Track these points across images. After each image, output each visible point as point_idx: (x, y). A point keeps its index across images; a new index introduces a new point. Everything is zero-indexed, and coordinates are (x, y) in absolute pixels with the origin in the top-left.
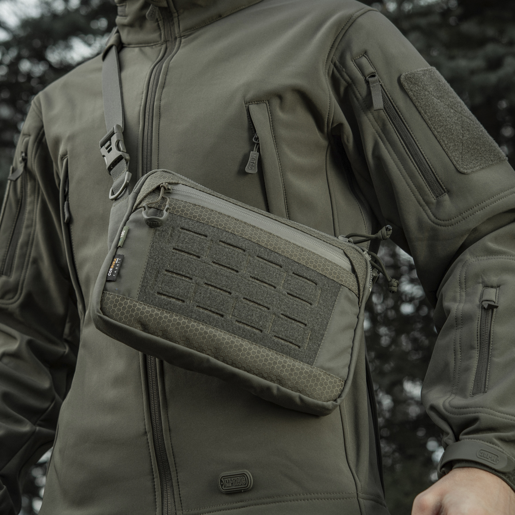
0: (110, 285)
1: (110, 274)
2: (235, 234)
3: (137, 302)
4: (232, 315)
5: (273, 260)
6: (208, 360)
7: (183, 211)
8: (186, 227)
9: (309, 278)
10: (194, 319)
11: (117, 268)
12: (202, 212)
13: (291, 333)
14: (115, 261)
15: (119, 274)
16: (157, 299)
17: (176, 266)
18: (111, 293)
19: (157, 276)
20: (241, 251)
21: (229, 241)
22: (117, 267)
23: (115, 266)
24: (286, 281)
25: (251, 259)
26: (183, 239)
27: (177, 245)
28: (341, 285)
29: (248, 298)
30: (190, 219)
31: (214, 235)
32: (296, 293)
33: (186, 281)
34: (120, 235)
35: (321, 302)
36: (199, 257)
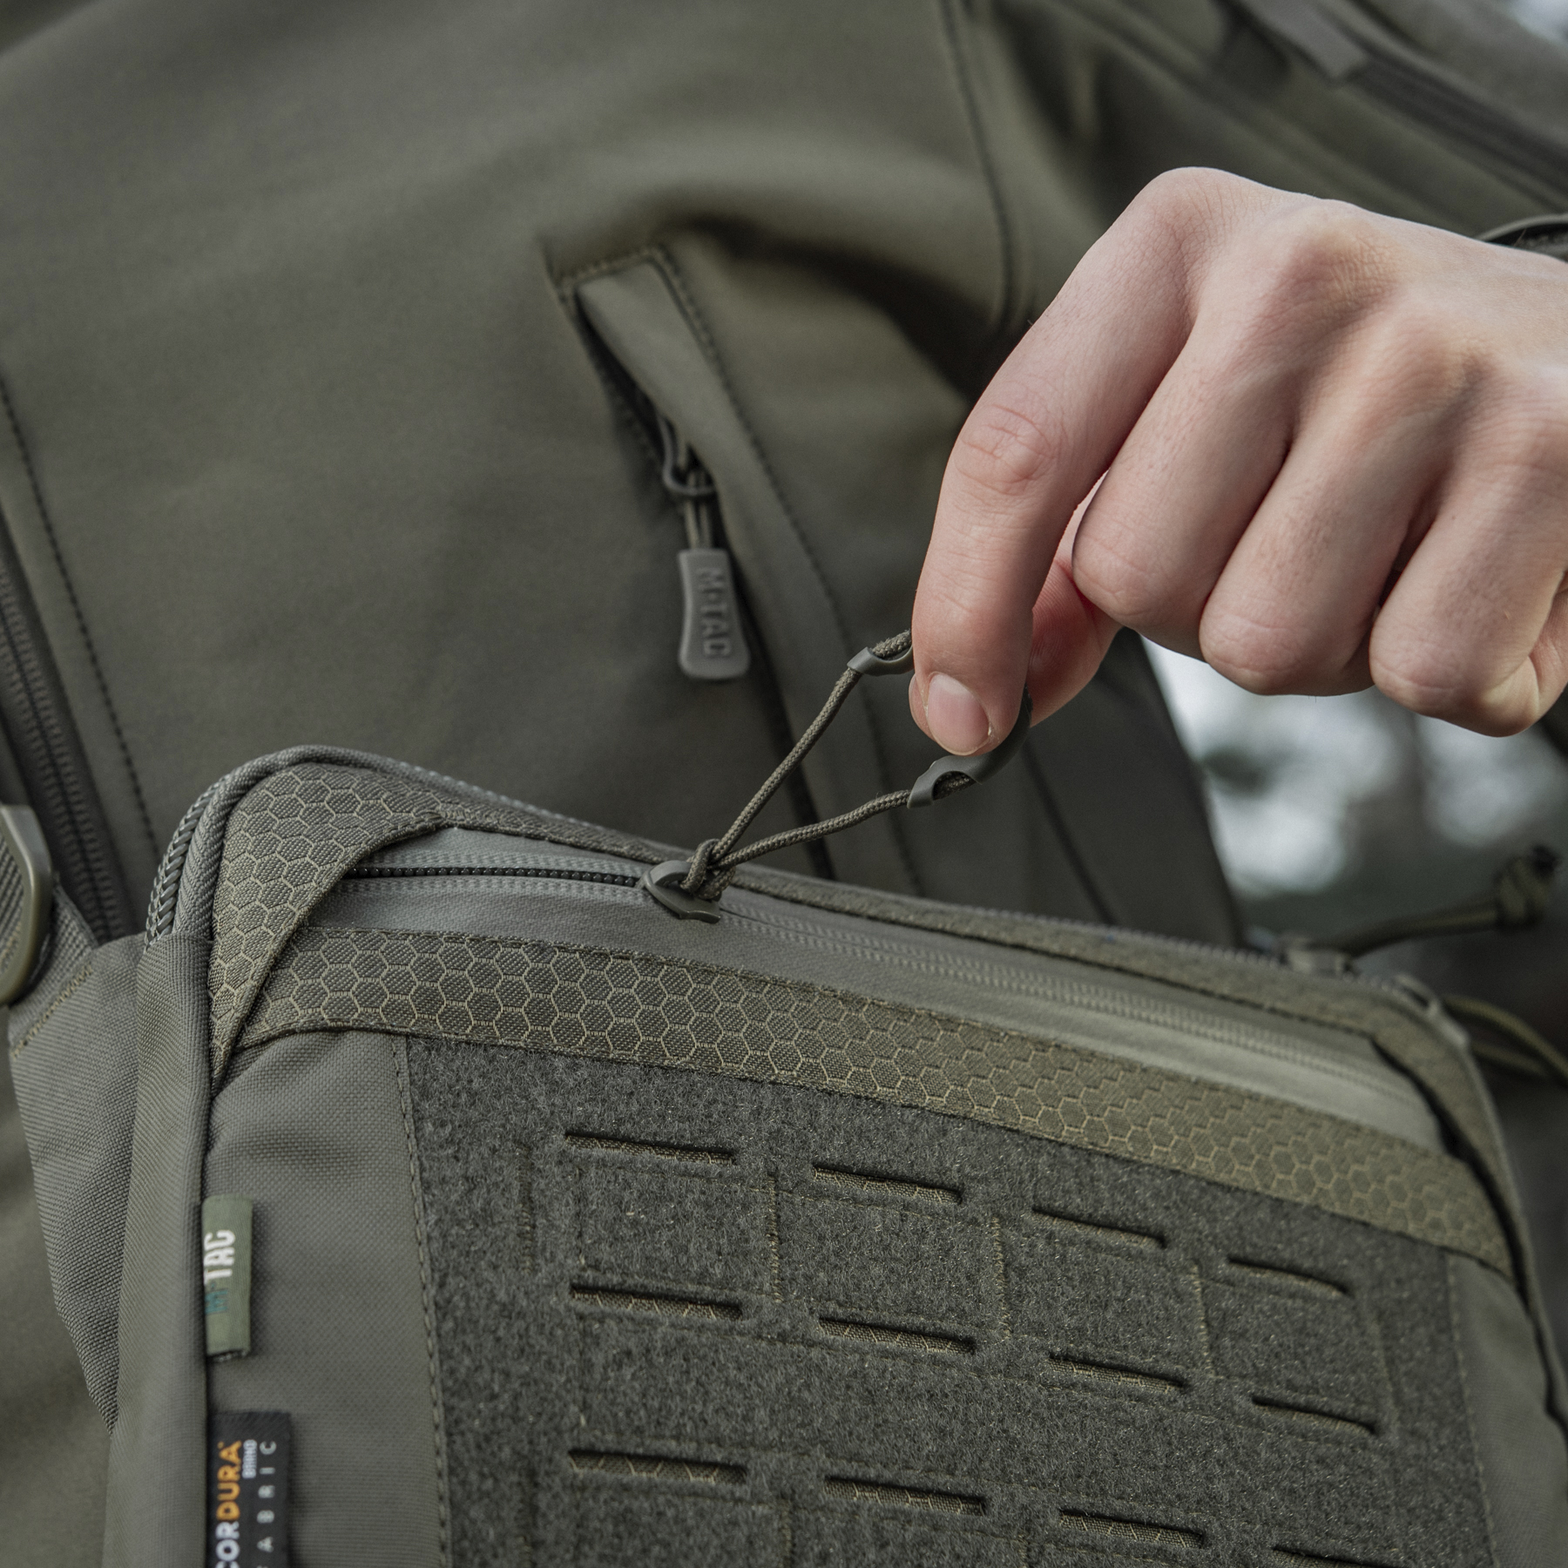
1: (234, 1566)
2: (881, 1104)
5: (1117, 1211)
7: (540, 1014)
8: (602, 1118)
11: (266, 1517)
12: (651, 995)
14: (232, 1465)
15: (294, 1560)
17: (628, 1412)
19: (534, 1510)
20: (940, 1200)
21: (867, 1156)
22: (266, 1504)
23: (249, 1502)
24: (1218, 1327)
25: (1013, 1236)
26: (609, 1213)
27: (586, 1258)
28: (1445, 1250)
29: (1083, 1501)
30: (599, 1059)
31: (776, 1135)
32: (1291, 1385)
33: (714, 1495)
34: (200, 1269)
35: (1409, 1393)
36: (733, 1309)
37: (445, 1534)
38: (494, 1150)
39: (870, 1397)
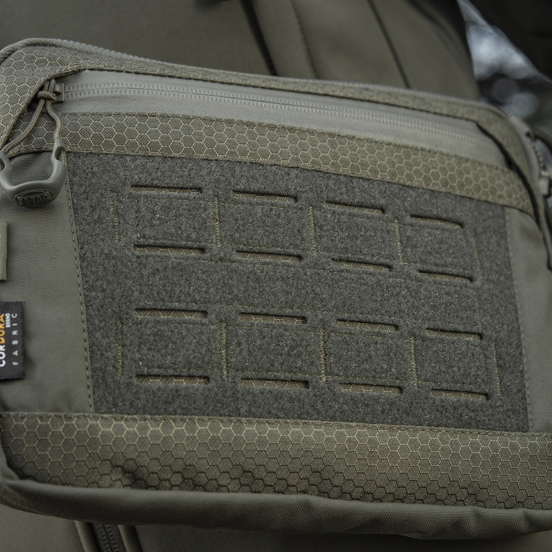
0: (11, 393)
1: (4, 362)
2: (262, 165)
3: (96, 418)
4: (327, 373)
5: (363, 200)
6: (308, 507)
7: (120, 140)
8: (144, 178)
9: (444, 216)
10: (247, 416)
11: (15, 342)
12: (165, 129)
13: (462, 371)
14: (2, 323)
15: (25, 358)
16: (142, 396)
17: (158, 293)
18: (21, 414)
19: (122, 333)
20: (287, 202)
21: (255, 186)
22: (15, 338)
23: (9, 337)
24: (407, 242)
25: (318, 213)
26: (149, 216)
27: (140, 234)
28: (503, 206)
29: (346, 316)
30: (144, 156)
31: (217, 181)
32: (436, 265)
33: (194, 323)
35: (487, 264)
36: (202, 250)
37: (86, 344)
38: (102, 195)
39: (258, 280)
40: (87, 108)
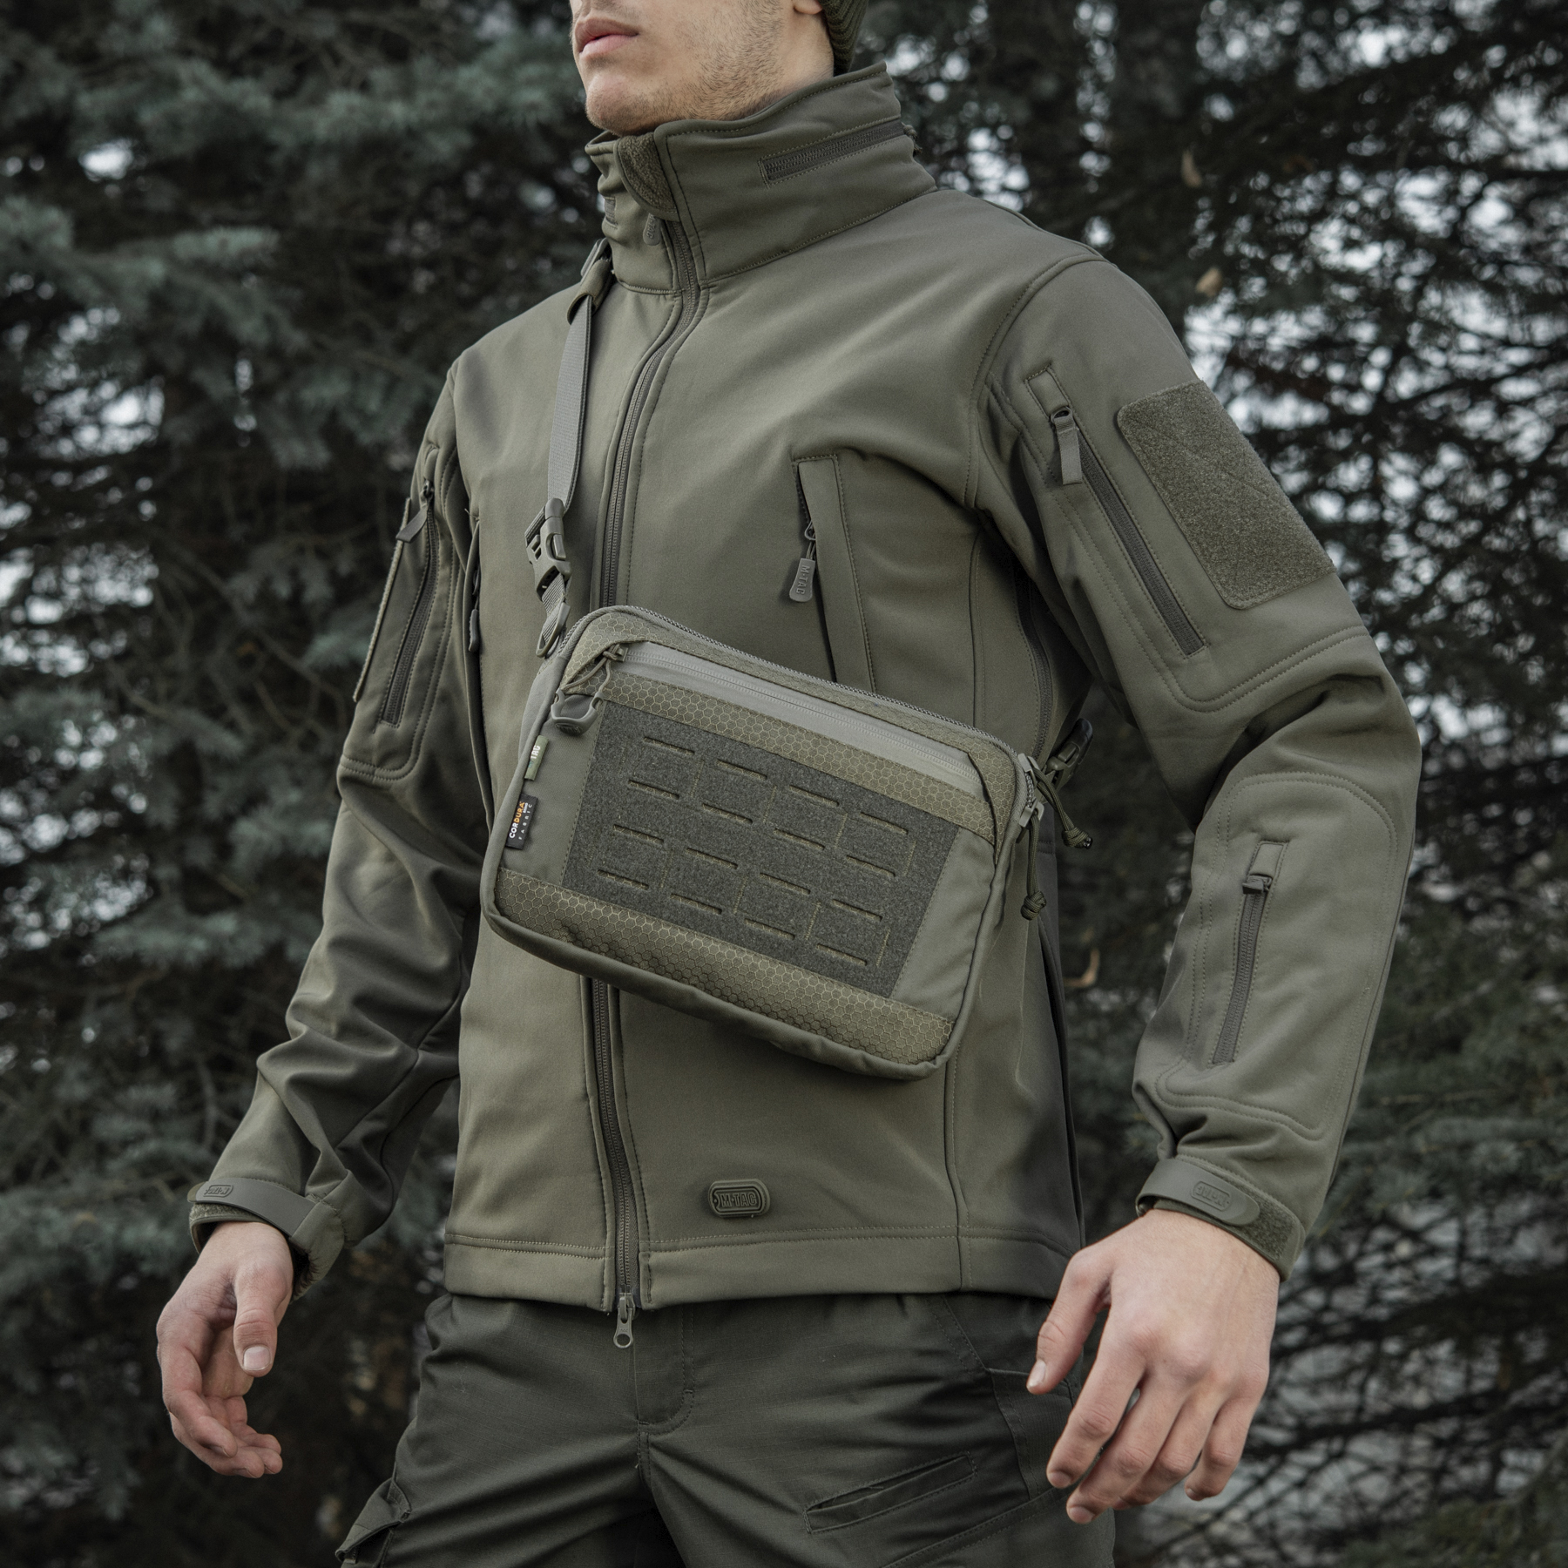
0: (512, 856)
1: (514, 836)
2: (748, 745)
3: (561, 890)
4: (739, 908)
5: (823, 792)
6: (693, 995)
7: (649, 701)
8: (655, 735)
9: (893, 819)
10: (666, 920)
11: (524, 824)
12: (685, 701)
13: (850, 938)
14: (521, 809)
16: (598, 885)
17: (633, 817)
19: (599, 838)
20: (759, 778)
21: (735, 761)
22: (526, 821)
23: (522, 819)
24: (848, 832)
25: (779, 792)
26: (647, 762)
27: (636, 773)
28: (958, 827)
29: (770, 872)
30: (662, 717)
31: (709, 749)
32: (866, 855)
33: (653, 846)
34: (530, 755)
35: (916, 867)
36: (677, 796)
37: (571, 839)
38: (621, 738)
39: (710, 829)
40: (637, 671)
